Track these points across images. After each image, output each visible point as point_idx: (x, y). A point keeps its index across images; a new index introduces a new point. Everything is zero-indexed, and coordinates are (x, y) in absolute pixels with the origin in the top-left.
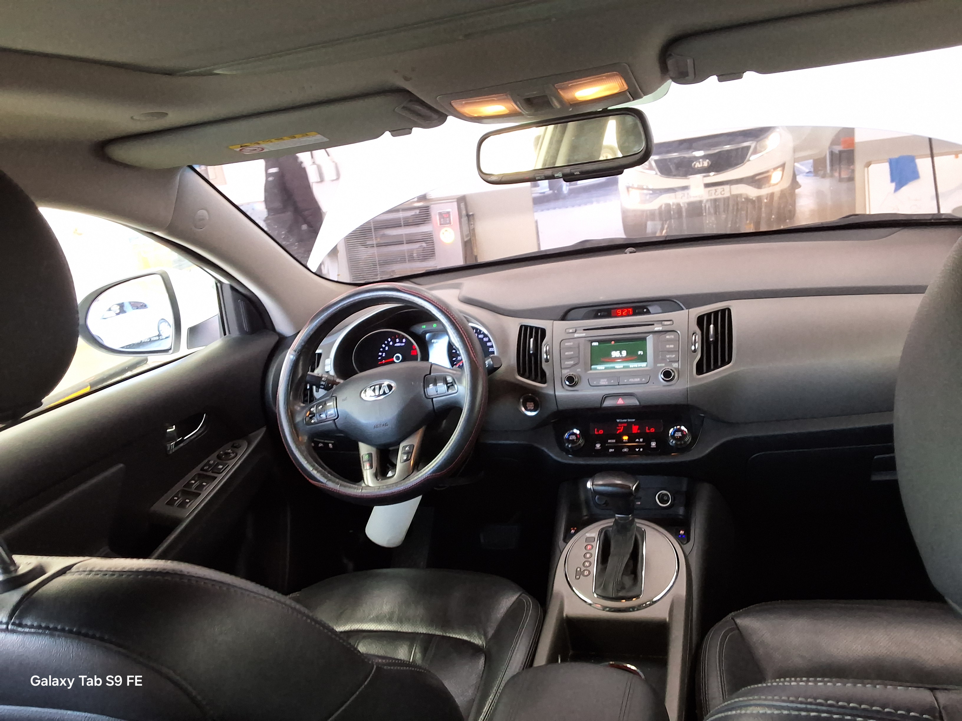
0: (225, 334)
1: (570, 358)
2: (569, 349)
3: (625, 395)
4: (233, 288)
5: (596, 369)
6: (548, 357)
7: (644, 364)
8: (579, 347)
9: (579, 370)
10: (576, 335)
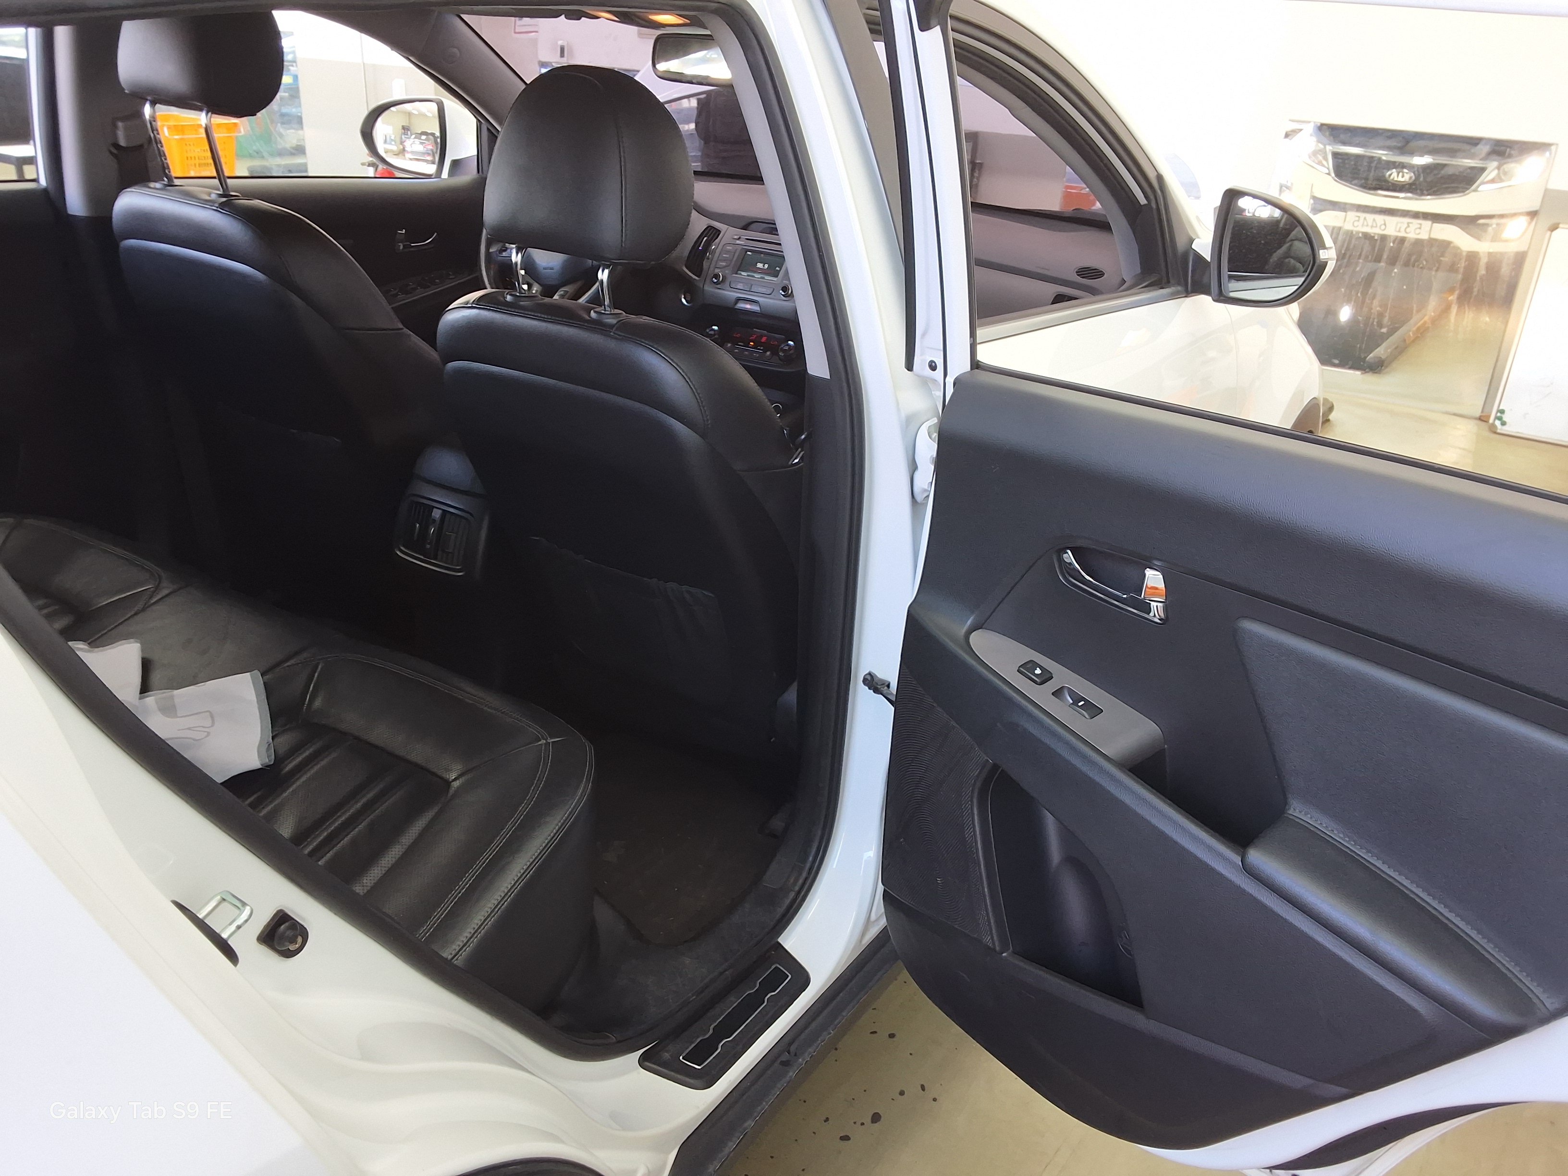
0: (478, 172)
1: (725, 260)
2: (728, 252)
3: (753, 301)
4: (488, 129)
5: (741, 274)
6: (710, 256)
7: (775, 279)
8: (735, 253)
9: (727, 272)
10: (738, 242)
